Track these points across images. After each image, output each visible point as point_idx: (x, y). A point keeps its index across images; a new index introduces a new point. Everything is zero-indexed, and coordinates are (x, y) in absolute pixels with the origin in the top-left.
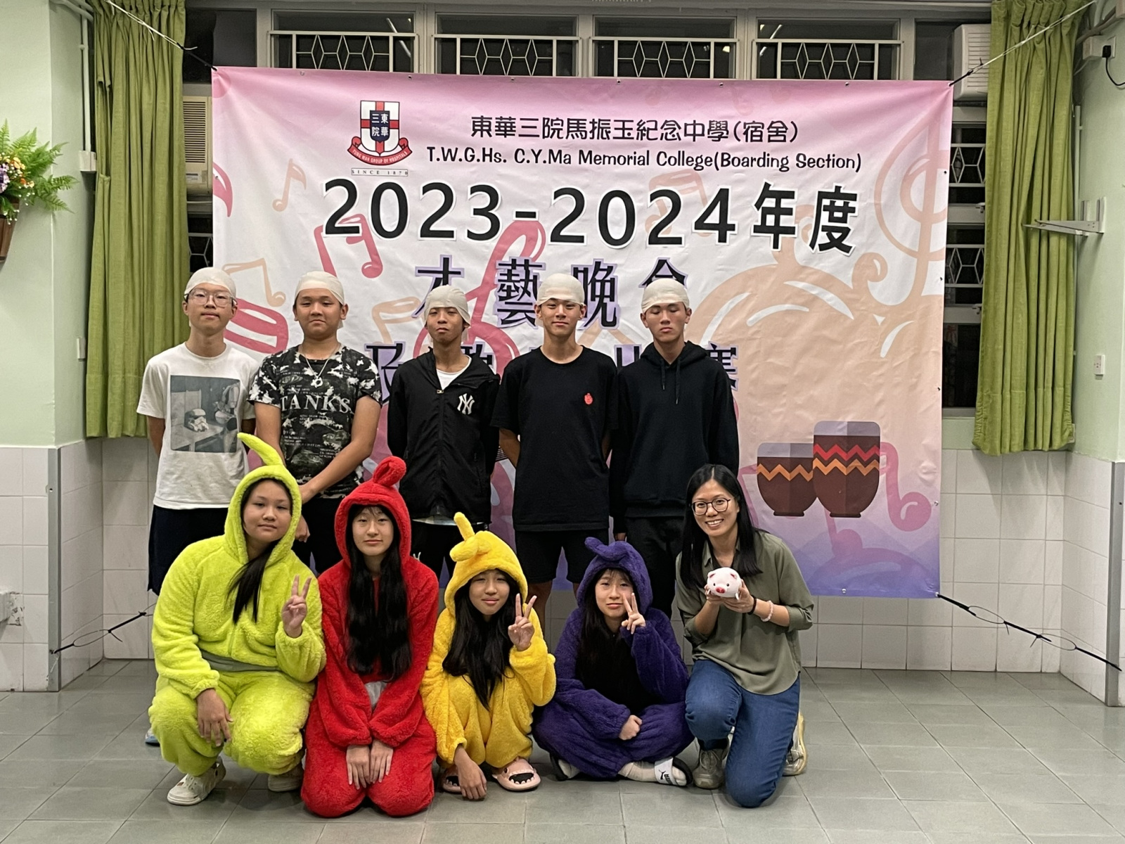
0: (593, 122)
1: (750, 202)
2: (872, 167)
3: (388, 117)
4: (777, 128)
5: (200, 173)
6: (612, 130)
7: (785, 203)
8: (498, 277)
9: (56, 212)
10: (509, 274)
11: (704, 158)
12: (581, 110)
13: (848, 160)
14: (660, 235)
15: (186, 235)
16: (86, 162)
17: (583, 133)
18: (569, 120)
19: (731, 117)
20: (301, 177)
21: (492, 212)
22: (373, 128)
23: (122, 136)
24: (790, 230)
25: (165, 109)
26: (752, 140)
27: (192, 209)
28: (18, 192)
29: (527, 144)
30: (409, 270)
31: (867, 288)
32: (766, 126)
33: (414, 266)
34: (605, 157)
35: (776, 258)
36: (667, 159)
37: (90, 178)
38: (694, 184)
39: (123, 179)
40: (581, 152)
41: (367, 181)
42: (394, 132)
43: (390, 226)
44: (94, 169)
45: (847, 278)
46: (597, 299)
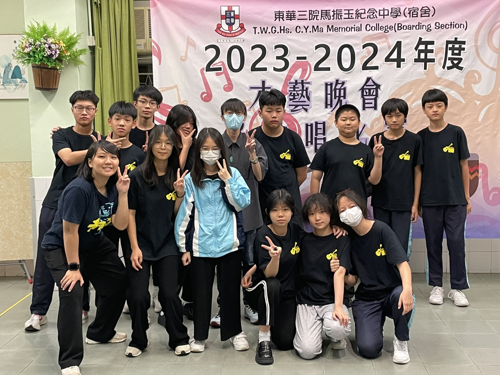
0: (334, 11)
1: (413, 47)
2: (473, 27)
3: (234, 13)
4: (425, 10)
5: (143, 44)
6: (343, 15)
7: (430, 47)
8: (288, 89)
9: (79, 66)
10: (294, 88)
11: (389, 26)
12: (328, 5)
13: (461, 24)
14: (368, 65)
15: (138, 74)
16: (91, 41)
17: (329, 17)
18: (322, 11)
19: (402, 6)
20: (194, 45)
21: (285, 57)
22: (227, 19)
23: (106, 27)
24: (433, 60)
25: (126, 13)
26: (413, 17)
27: (140, 62)
28: (63, 57)
29: (302, 23)
30: (246, 87)
31: (471, 87)
32: (420, 10)
33: (248, 85)
34: (340, 28)
35: (425, 74)
36: (370, 28)
37: (92, 49)
38: (384, 39)
39: (108, 49)
40: (328, 26)
41: (225, 45)
42: (237, 21)
43: (236, 66)
44: (94, 44)
45: (461, 83)
46: (337, 98)
